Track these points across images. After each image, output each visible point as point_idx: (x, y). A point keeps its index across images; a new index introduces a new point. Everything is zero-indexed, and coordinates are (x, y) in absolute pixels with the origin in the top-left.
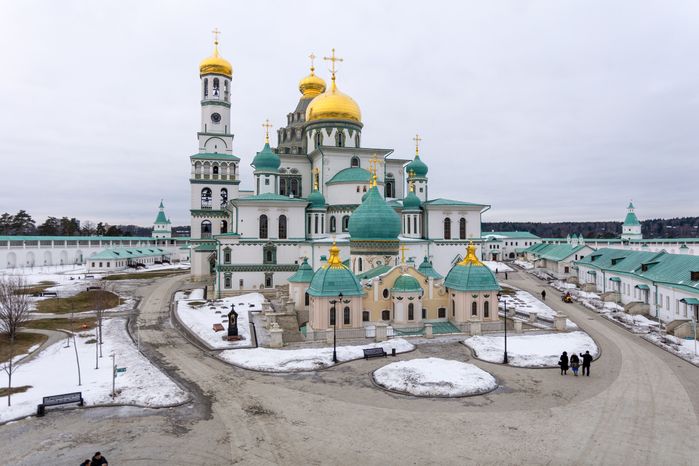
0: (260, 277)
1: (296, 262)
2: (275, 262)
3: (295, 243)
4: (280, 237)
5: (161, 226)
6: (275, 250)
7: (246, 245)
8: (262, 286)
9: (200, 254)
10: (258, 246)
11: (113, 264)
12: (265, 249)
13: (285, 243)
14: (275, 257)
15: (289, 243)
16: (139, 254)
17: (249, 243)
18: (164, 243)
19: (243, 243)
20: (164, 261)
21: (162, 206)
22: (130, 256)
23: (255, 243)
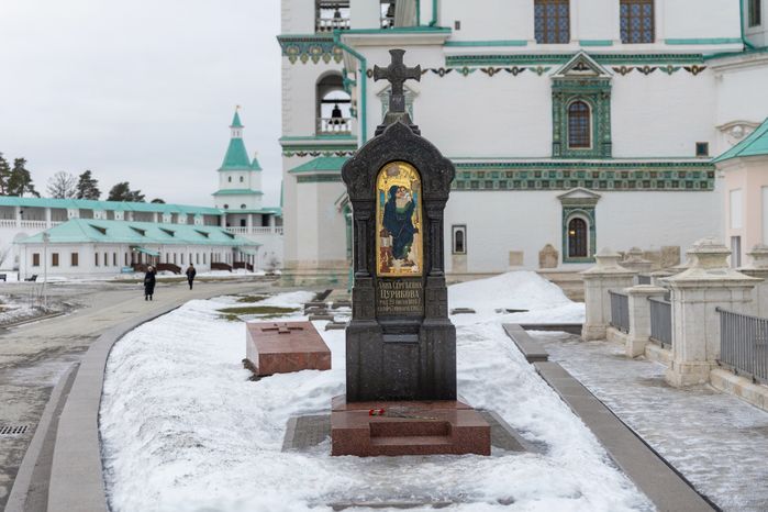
0: (541, 214)
1: (702, 149)
2: (605, 147)
3: (695, 63)
4: (627, 36)
5: (235, 176)
6: (602, 93)
7: (477, 75)
8: (546, 256)
9: (314, 185)
10: (528, 75)
11: (86, 257)
12: (559, 91)
13: (648, 63)
14: (605, 126)
15: (669, 61)
16: (165, 238)
17: (490, 63)
18: (243, 223)
19: (464, 62)
20: (238, 265)
21: (236, 123)
22: (135, 238)
23: (517, 63)
